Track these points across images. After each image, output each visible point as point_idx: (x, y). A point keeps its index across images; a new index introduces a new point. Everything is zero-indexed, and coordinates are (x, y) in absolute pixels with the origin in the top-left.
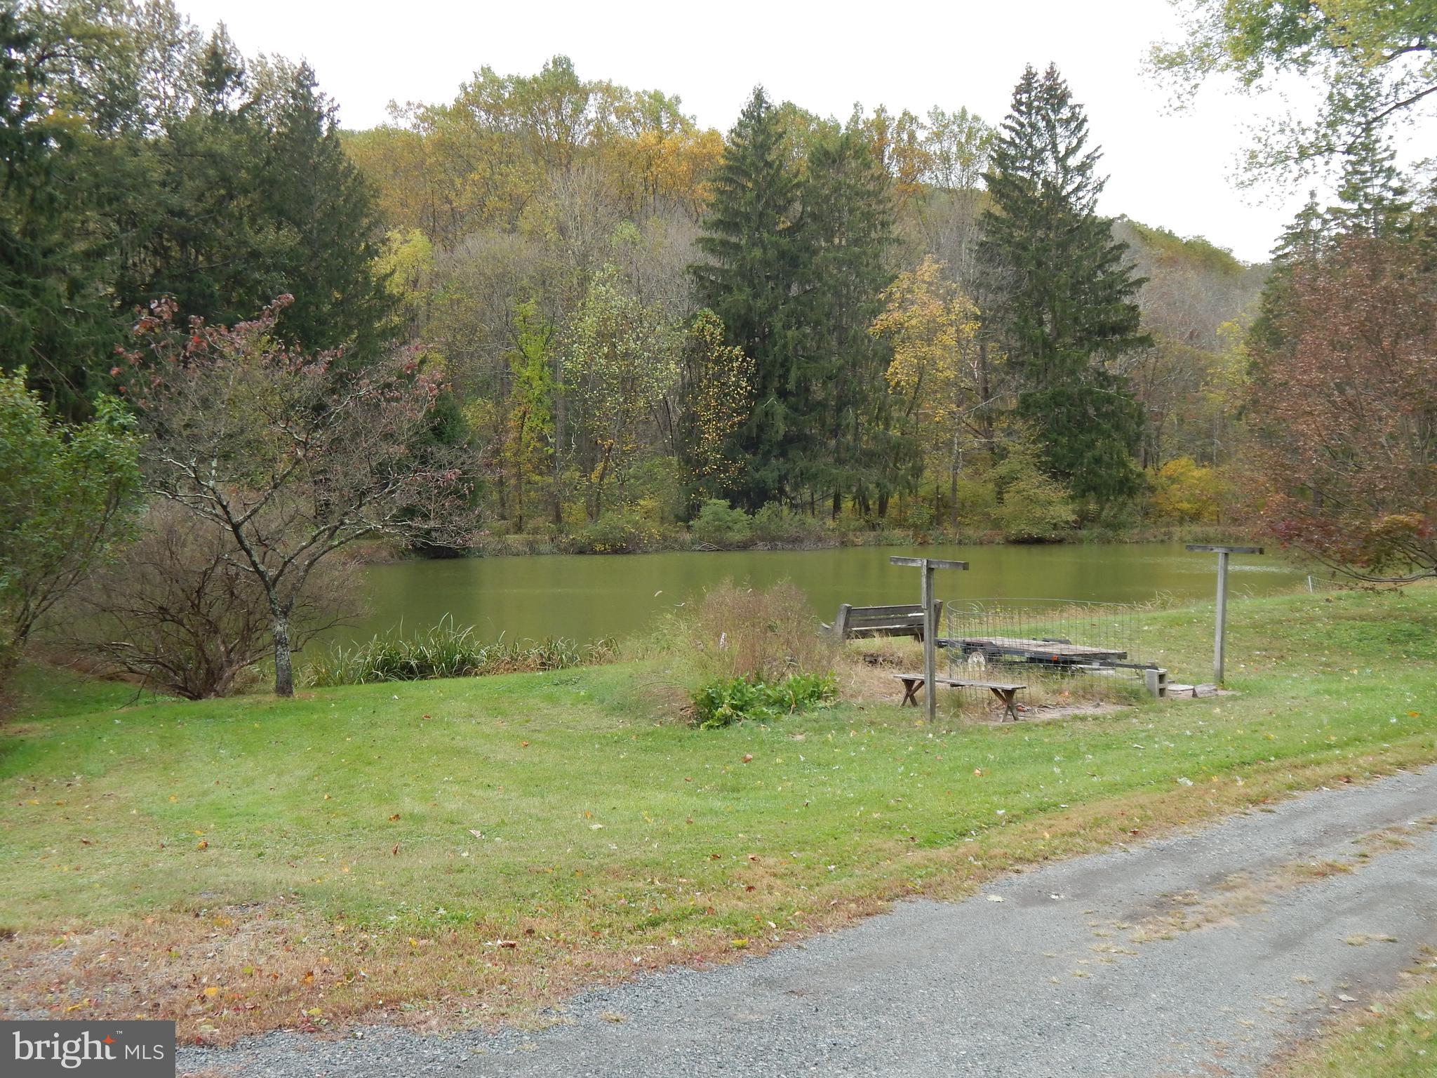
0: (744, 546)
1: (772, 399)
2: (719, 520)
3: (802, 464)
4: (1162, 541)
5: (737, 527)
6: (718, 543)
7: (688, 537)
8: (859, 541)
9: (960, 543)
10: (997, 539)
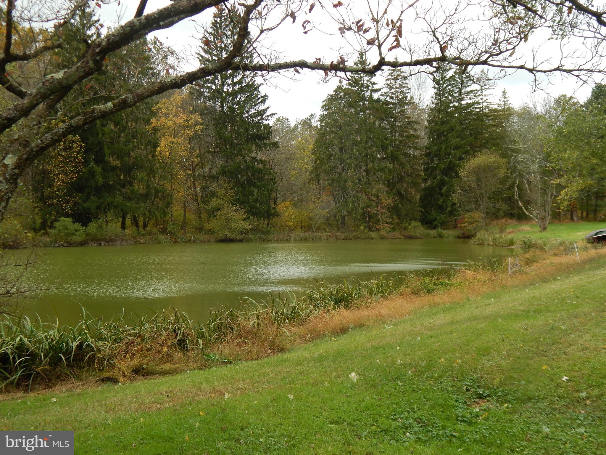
0: (83, 244)
1: (92, 164)
2: (67, 229)
3: (109, 200)
4: (287, 240)
5: (78, 233)
6: (67, 242)
7: (47, 239)
8: (143, 241)
9: (194, 242)
10: (212, 239)
